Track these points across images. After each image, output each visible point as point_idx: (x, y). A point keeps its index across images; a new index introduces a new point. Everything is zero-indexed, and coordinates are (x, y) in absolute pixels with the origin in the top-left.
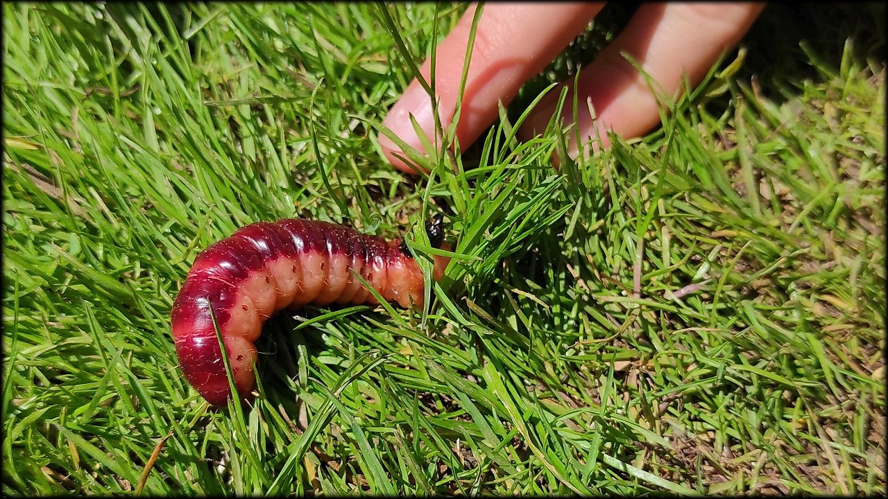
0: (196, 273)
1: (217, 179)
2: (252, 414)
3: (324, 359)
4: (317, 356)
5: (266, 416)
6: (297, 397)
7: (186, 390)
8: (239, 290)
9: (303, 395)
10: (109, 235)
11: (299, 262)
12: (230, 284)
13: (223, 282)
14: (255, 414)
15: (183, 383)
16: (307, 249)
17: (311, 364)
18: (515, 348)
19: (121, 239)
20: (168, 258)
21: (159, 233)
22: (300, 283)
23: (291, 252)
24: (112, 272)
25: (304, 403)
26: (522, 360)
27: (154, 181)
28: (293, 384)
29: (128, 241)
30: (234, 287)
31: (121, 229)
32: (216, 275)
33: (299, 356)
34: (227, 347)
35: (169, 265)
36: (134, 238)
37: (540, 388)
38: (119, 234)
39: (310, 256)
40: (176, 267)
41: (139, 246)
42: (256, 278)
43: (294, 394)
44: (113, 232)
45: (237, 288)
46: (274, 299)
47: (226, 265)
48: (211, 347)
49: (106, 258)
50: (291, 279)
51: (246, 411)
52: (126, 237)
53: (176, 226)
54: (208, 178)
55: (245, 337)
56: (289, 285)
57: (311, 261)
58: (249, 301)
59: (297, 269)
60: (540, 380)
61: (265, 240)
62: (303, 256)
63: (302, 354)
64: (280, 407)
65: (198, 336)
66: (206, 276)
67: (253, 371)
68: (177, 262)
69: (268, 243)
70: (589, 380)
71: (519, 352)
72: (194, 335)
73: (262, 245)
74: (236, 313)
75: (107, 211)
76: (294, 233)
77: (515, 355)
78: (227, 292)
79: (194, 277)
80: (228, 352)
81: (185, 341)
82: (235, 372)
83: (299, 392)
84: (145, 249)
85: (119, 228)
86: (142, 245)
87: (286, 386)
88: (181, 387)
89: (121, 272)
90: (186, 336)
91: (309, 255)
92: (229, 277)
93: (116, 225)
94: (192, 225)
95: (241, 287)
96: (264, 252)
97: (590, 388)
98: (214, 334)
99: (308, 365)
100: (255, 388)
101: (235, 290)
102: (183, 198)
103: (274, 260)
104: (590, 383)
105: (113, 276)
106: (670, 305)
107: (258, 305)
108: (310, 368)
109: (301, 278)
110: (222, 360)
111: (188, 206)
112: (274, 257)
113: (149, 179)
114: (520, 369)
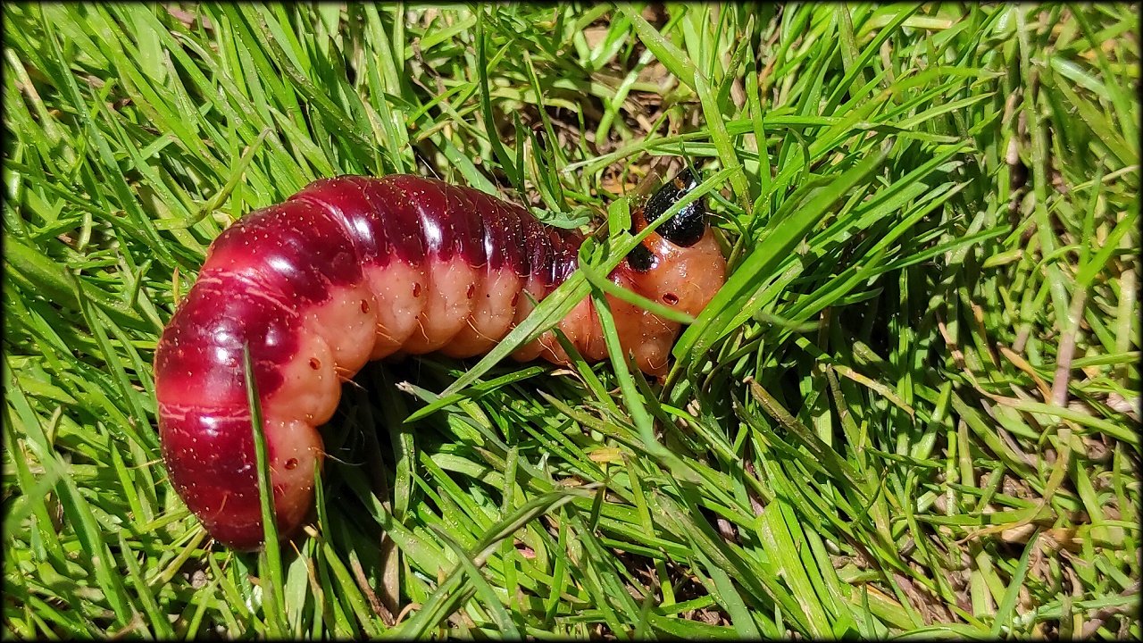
0: (219, 278)
1: (265, 64)
2: (294, 566)
3: (443, 460)
4: (430, 452)
5: (323, 573)
6: (384, 533)
7: (161, 492)
8: (305, 323)
9: (398, 534)
10: (34, 151)
11: (428, 277)
12: (288, 310)
13: (275, 306)
14: (302, 567)
15: (155, 478)
16: (446, 252)
17: (421, 471)
18: (820, 478)
19: (60, 162)
20: (153, 216)
21: (140, 158)
22: (422, 318)
23: (416, 252)
24: (36, 231)
25: (395, 549)
26: (832, 504)
27: (135, 44)
28: (380, 510)
29: (73, 170)
30: (296, 315)
31: (63, 142)
32: (262, 288)
33: (402, 454)
34: (269, 441)
35: (152, 229)
36: (87, 165)
37: (860, 563)
38: (57, 152)
39: (452, 268)
40: (166, 235)
41: (94, 180)
42: (343, 301)
43: (379, 528)
44: (45, 149)
45: (300, 318)
46: (371, 344)
47: (281, 265)
48: (236, 440)
49: (24, 196)
50: (407, 308)
51: (287, 557)
52: (71, 161)
53: (173, 149)
54: (247, 60)
55: (308, 422)
56: (402, 318)
57: (451, 278)
58: (325, 349)
59: (423, 291)
60: (860, 547)
61: (368, 220)
62: (436, 265)
63: (405, 451)
64: (351, 557)
65: (212, 415)
66: (241, 288)
67: (313, 489)
68: (171, 228)
69: (374, 227)
70: (952, 556)
71: (827, 488)
72: (204, 410)
73: (362, 228)
74: (295, 371)
75: (36, 100)
76: (428, 214)
77: (818, 492)
78: (281, 328)
79: (215, 286)
80: (270, 454)
81: (182, 418)
82: (276, 491)
83: (389, 526)
84: (105, 188)
85: (58, 141)
86: (101, 180)
87: (366, 512)
88: (152, 486)
89: (54, 233)
90: (185, 410)
91: (449, 265)
92: (289, 294)
93: (54, 131)
94: (207, 154)
95: (311, 317)
96: (362, 245)
97: (949, 569)
98: (246, 413)
99: (414, 474)
100: (310, 518)
101: (296, 323)
102: (196, 96)
103: (380, 265)
104: (952, 560)
105: (39, 240)
106: (1117, 423)
107: (339, 355)
108: (417, 479)
109: (426, 310)
110: (254, 468)
111: (204, 113)
112: (383, 261)
113: (126, 41)
114: (825, 522)
